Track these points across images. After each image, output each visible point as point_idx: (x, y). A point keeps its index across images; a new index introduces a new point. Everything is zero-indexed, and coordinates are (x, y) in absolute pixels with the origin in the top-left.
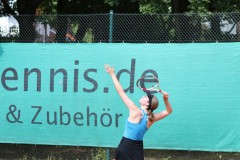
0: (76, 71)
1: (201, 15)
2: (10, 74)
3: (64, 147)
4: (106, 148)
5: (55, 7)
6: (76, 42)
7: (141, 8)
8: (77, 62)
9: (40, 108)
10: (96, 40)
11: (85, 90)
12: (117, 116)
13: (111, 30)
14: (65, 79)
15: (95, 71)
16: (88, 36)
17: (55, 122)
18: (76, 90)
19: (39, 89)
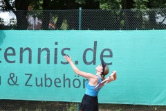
0: (56, 49)
1: (142, 10)
2: (10, 51)
3: (48, 102)
4: (76, 103)
5: (41, 5)
6: (56, 29)
7: (101, 6)
8: (56, 43)
9: (31, 75)
10: (70, 28)
11: (62, 63)
12: (84, 81)
13: (80, 21)
14: (48, 55)
15: (69, 49)
16: (64, 25)
17: (41, 85)
18: (56, 62)
19: (30, 62)
